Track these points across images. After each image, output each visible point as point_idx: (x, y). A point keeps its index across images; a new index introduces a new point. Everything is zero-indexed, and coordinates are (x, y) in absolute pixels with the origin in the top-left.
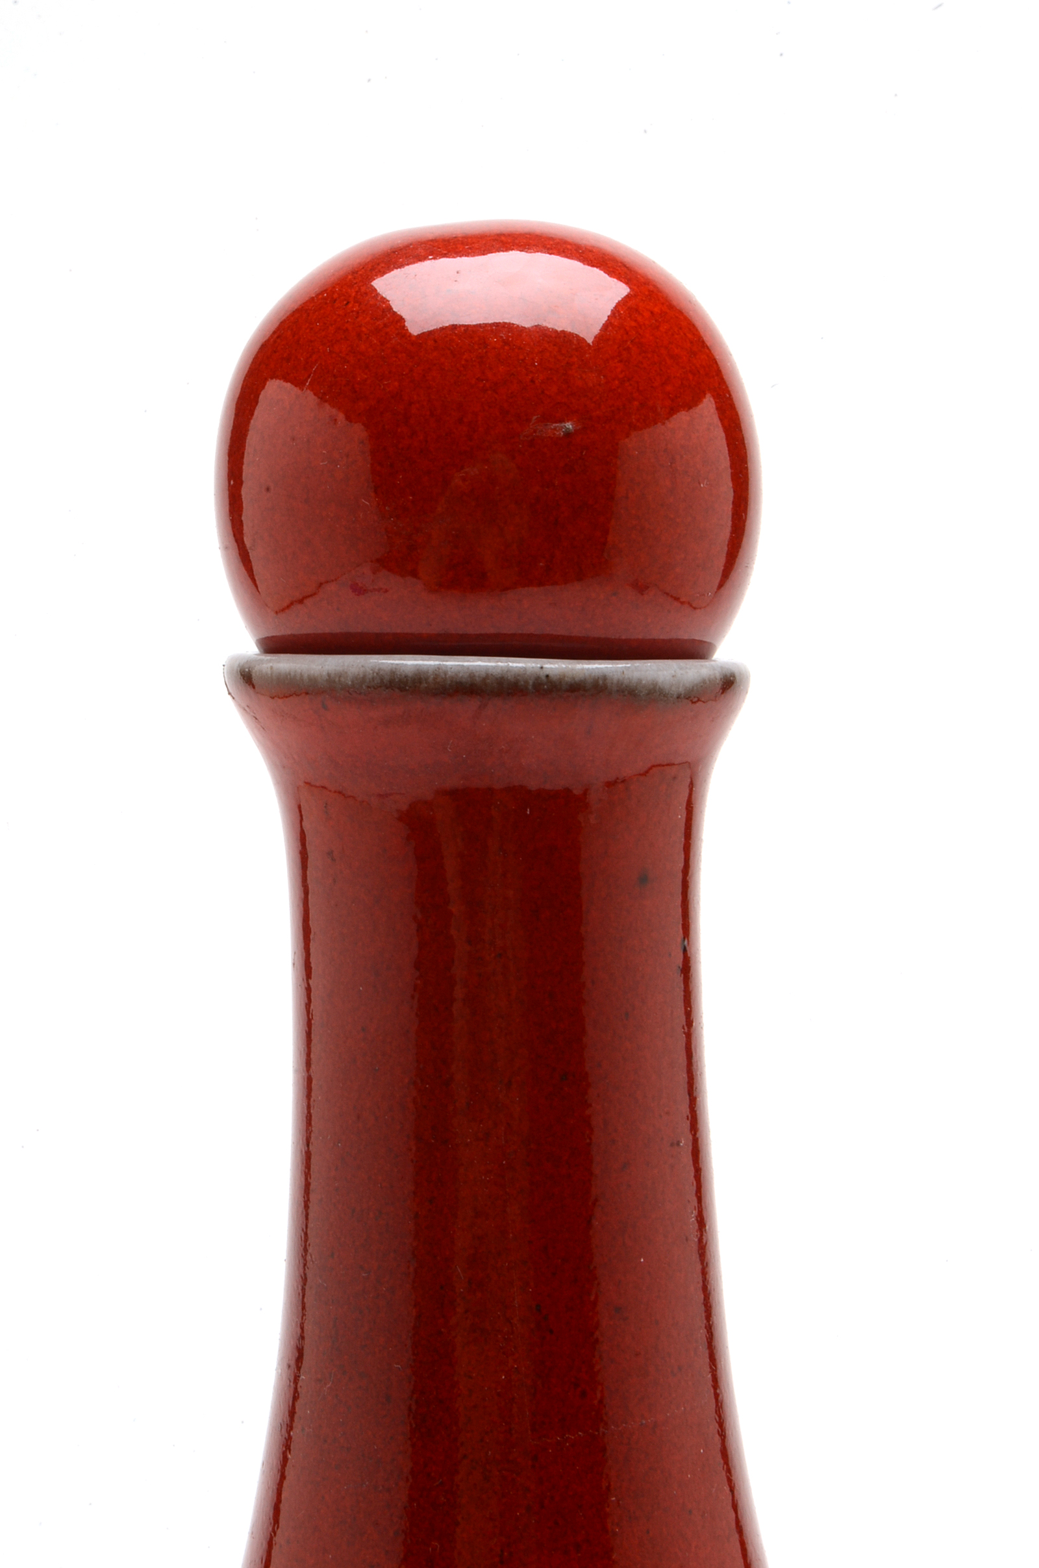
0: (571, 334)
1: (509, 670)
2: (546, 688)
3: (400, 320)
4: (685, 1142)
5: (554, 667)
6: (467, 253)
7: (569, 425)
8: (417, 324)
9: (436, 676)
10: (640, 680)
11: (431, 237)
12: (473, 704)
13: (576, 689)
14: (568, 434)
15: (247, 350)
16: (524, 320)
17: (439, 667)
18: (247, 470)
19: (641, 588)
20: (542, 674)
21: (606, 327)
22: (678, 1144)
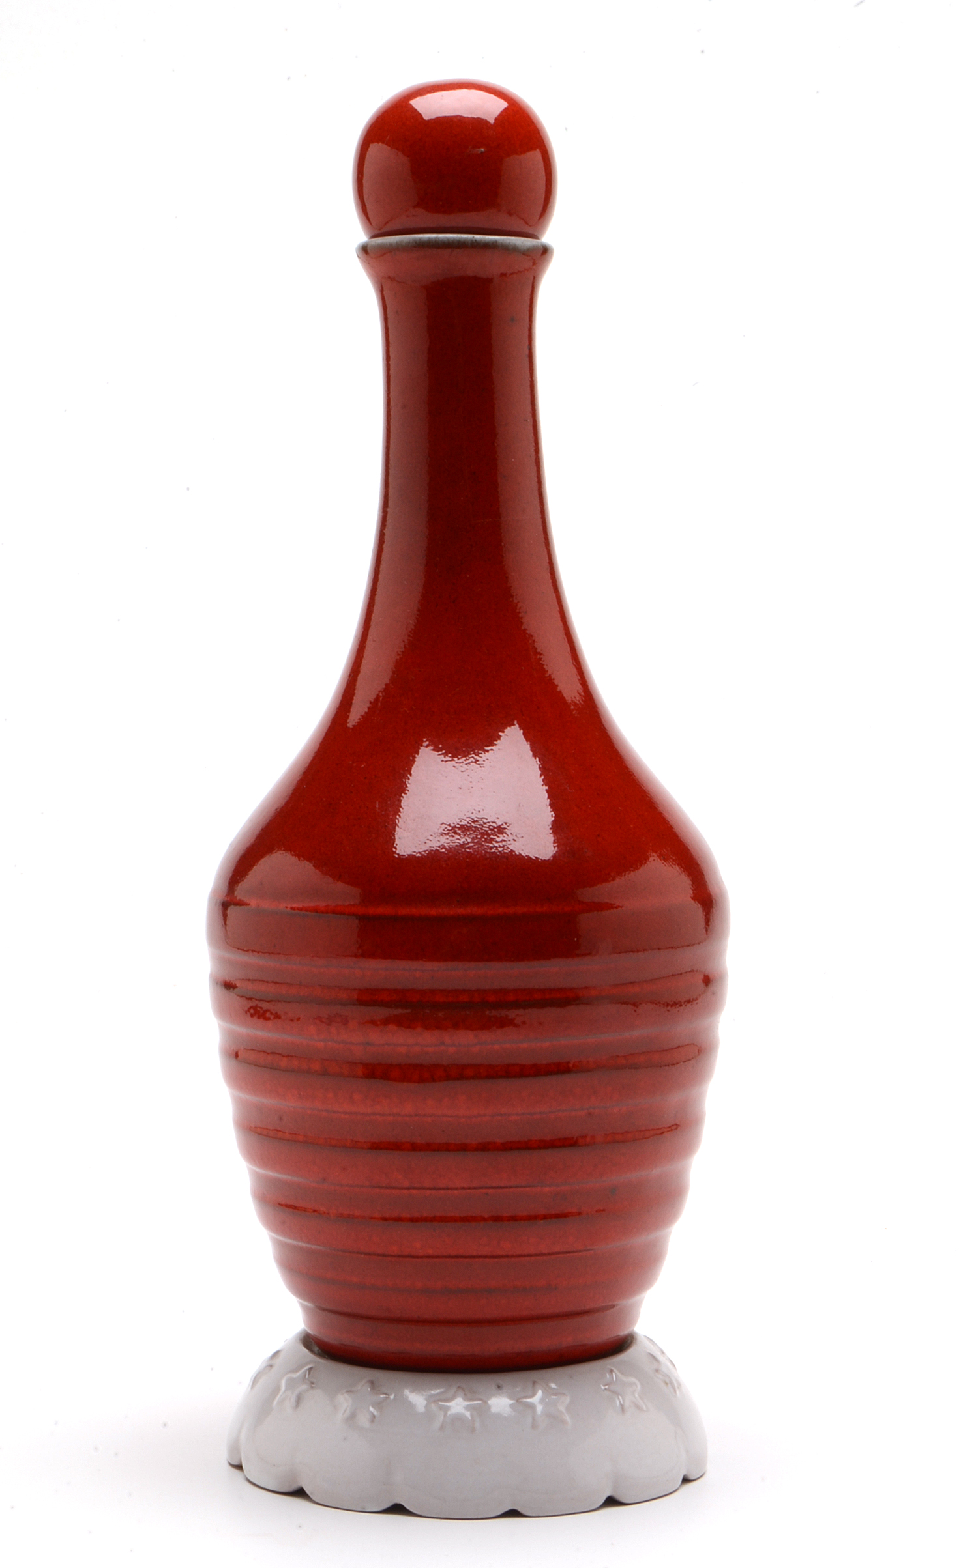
1: (462, 238)
2: (475, 245)
3: (420, 115)
5: (478, 237)
6: (445, 90)
7: (483, 150)
8: (427, 116)
9: (436, 241)
10: (509, 243)
11: (432, 84)
12: (449, 251)
14: (482, 153)
15: (365, 127)
16: (466, 114)
17: (436, 238)
18: (365, 170)
19: (510, 213)
20: (474, 239)
21: (499, 115)
22: (527, 421)
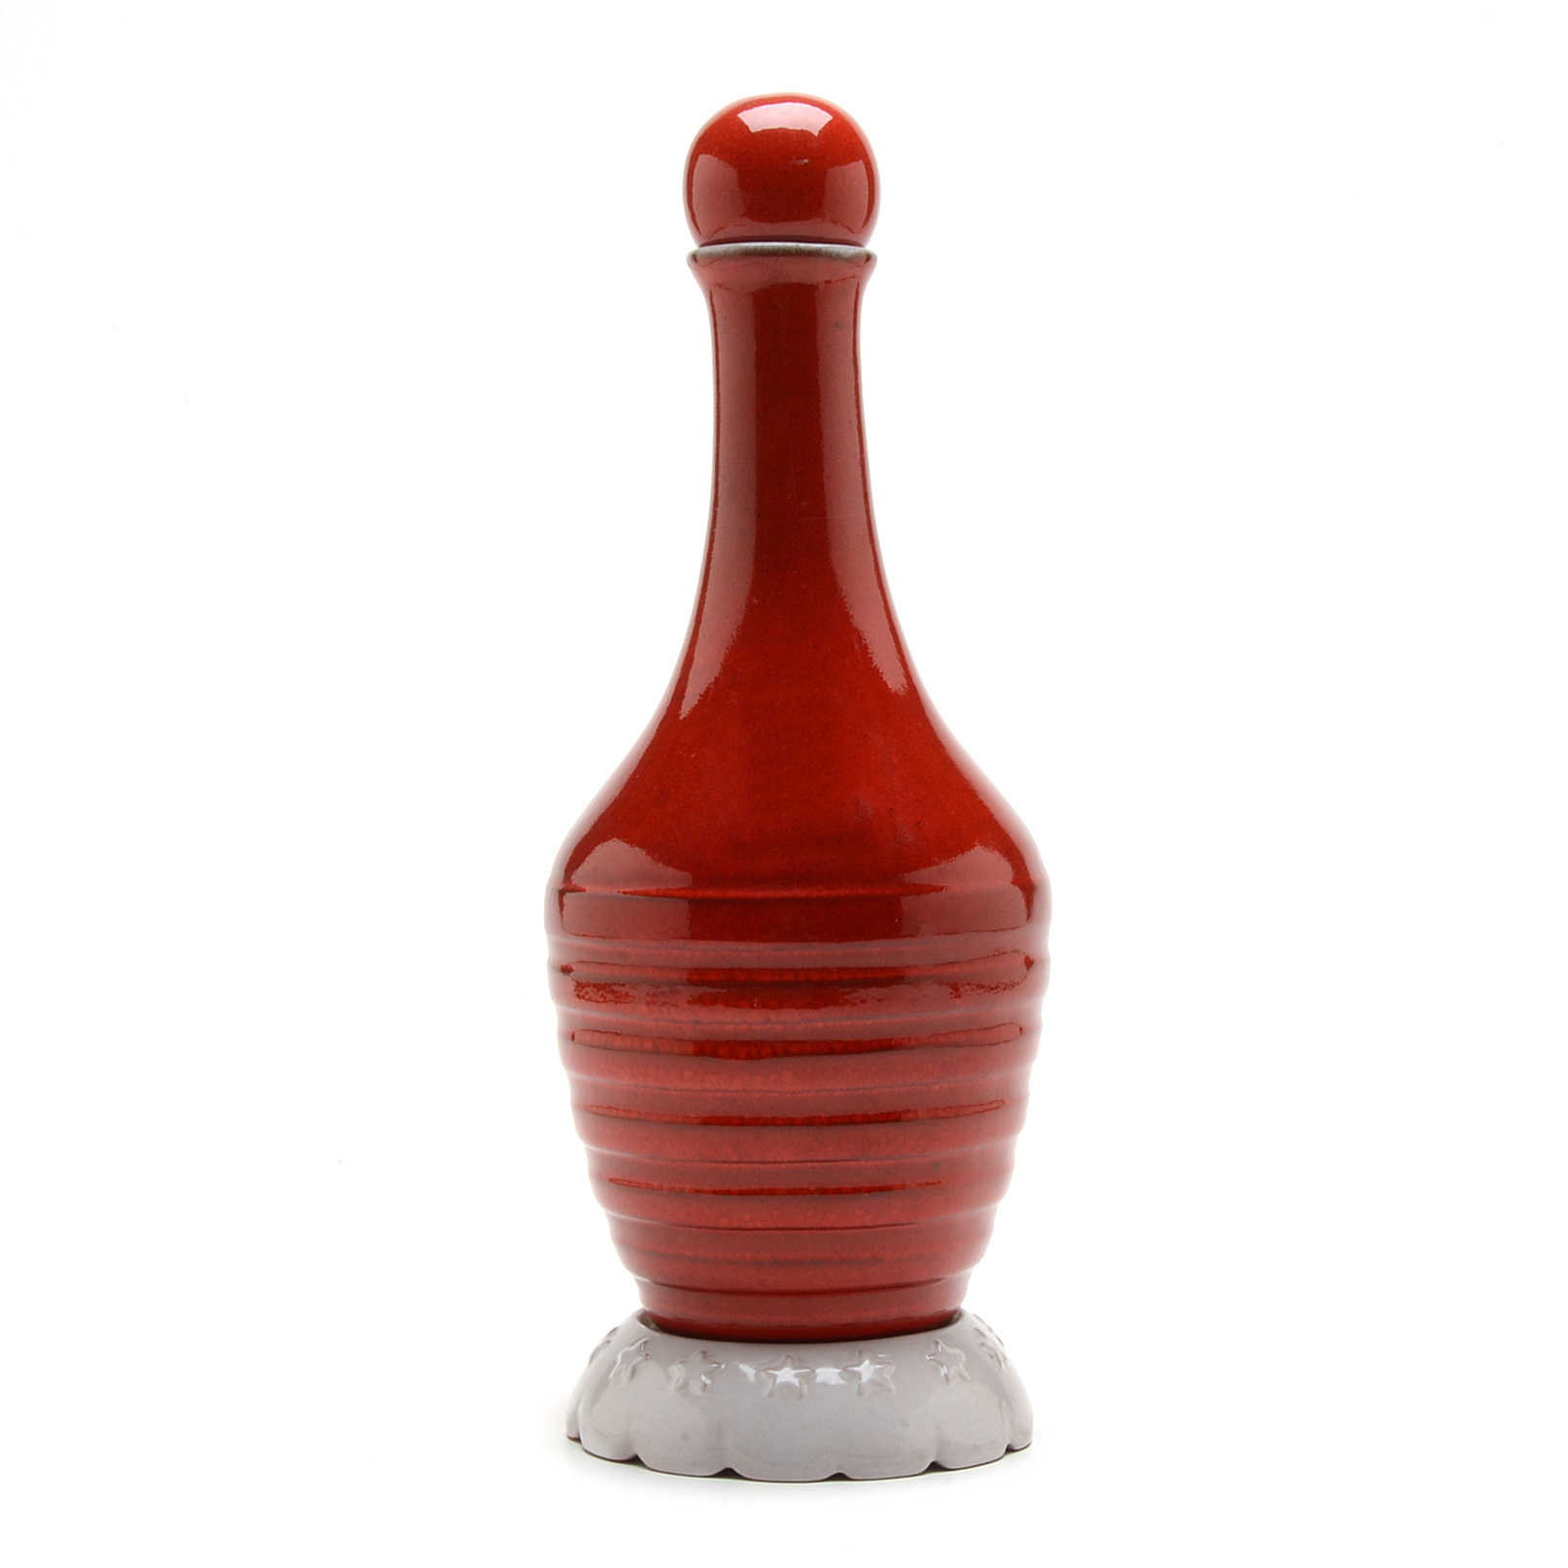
0: (806, 132)
2: (799, 253)
3: (747, 127)
4: (855, 422)
5: (802, 245)
7: (806, 161)
8: (753, 129)
12: (774, 259)
13: (810, 254)
14: (806, 164)
16: (790, 127)
19: (835, 222)
21: (824, 128)
